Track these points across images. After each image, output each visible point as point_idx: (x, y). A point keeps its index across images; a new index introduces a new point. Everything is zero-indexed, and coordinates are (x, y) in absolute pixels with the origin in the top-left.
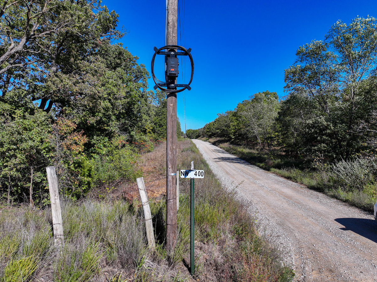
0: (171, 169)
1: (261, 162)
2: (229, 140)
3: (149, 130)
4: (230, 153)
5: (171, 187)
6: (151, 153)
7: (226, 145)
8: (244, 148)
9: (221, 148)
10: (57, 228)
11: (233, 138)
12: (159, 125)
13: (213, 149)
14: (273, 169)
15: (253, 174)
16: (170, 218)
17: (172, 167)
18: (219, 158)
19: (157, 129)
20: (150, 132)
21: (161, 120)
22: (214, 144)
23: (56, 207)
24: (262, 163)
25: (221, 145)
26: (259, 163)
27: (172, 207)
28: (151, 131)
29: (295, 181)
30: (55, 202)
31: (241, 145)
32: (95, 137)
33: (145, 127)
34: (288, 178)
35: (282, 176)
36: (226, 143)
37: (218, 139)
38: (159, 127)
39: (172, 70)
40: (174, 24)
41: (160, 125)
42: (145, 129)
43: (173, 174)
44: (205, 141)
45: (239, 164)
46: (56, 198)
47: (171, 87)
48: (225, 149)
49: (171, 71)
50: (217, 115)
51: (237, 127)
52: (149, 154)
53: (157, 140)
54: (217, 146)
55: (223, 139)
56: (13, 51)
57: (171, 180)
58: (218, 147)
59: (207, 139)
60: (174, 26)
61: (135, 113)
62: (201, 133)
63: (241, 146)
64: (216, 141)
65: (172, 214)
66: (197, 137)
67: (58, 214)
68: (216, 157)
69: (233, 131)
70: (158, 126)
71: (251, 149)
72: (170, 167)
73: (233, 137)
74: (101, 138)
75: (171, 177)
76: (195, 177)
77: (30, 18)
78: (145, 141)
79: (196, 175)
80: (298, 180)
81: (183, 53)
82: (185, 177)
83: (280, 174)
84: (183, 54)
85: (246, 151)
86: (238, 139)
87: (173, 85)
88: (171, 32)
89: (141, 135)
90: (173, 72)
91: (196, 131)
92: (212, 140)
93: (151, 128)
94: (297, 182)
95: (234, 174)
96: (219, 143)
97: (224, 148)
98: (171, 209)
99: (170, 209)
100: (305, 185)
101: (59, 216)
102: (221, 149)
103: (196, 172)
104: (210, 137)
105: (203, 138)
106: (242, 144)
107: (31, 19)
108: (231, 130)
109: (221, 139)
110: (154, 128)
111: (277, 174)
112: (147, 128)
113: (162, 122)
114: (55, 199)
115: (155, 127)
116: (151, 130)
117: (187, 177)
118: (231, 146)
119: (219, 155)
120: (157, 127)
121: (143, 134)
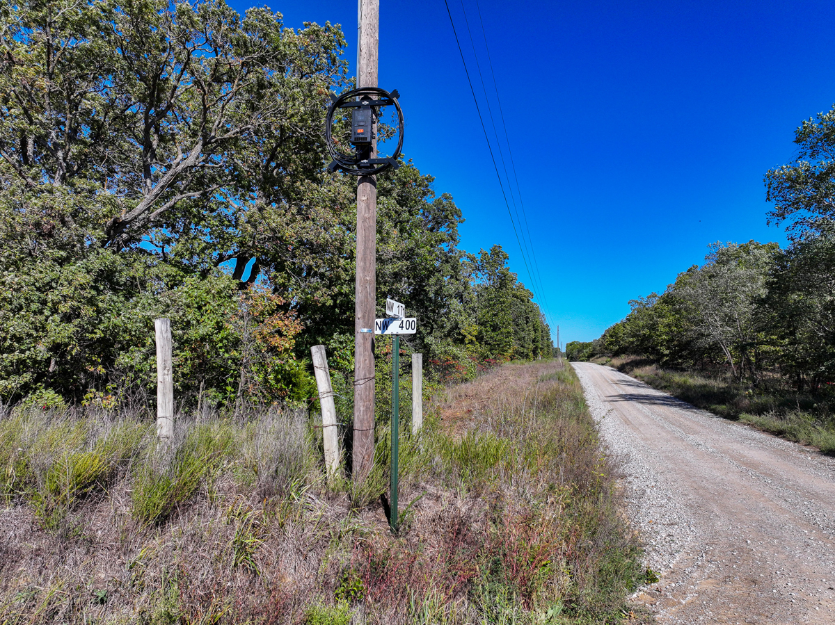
0: (361, 321)
1: (722, 402)
2: (657, 359)
3: (470, 337)
4: (656, 388)
5: (361, 355)
6: (468, 384)
7: (648, 371)
8: (692, 376)
9: (636, 377)
10: (163, 424)
11: (667, 355)
12: (491, 326)
13: (614, 379)
14: (743, 416)
15: (690, 424)
16: (358, 416)
17: (364, 317)
18: (621, 396)
19: (489, 334)
20: (471, 342)
21: (495, 315)
22: (621, 369)
23: (164, 388)
24: (724, 404)
25: (638, 371)
26: (716, 404)
27: (363, 395)
28: (474, 339)
29: (794, 439)
30: (164, 379)
31: (683, 370)
32: (336, 335)
33: (462, 331)
34: (779, 433)
35: (764, 431)
36: (650, 365)
37: (633, 357)
38: (493, 331)
39: (359, 131)
40: (370, 51)
41: (493, 327)
42: (462, 335)
43: (365, 330)
44: (602, 364)
45: (666, 407)
46: (166, 372)
47: (362, 165)
48: (646, 379)
49: (359, 134)
50: (629, 303)
51: (674, 329)
52: (463, 385)
53: (485, 358)
54: (627, 373)
55: (644, 358)
56: (180, 168)
57: (362, 341)
58: (630, 376)
59: (609, 359)
60: (371, 55)
61: (432, 295)
62: (598, 348)
63: (685, 373)
64: (627, 364)
65: (362, 409)
66: (589, 357)
67: (167, 401)
68: (616, 394)
69: (664, 337)
70: (488, 329)
71: (709, 377)
72: (359, 316)
73: (667, 352)
74: (348, 339)
75: (361, 335)
76: (401, 332)
77: (207, 106)
78: (455, 357)
79: (402, 327)
80: (802, 436)
81: (384, 101)
82: (383, 332)
83: (761, 425)
84: (384, 103)
85: (697, 381)
86: (680, 357)
87: (366, 161)
88: (365, 67)
89: (449, 345)
90: (361, 136)
91: (587, 345)
92: (617, 362)
93: (475, 333)
94: (797, 441)
95: (641, 424)
96: (633, 366)
97: (642, 378)
98: (361, 399)
99: (359, 398)
100: (817, 446)
101: (167, 405)
102: (635, 380)
103: (402, 322)
104: (616, 354)
105: (599, 360)
106: (688, 367)
107: (209, 107)
108: (660, 336)
109: (638, 358)
110: (480, 333)
111: (753, 426)
112: (466, 334)
113: (497, 320)
114: (164, 374)
115: (484, 332)
116: (476, 336)
117: (386, 332)
118: (661, 372)
119: (624, 390)
120: (487, 331)
121: (452, 344)
